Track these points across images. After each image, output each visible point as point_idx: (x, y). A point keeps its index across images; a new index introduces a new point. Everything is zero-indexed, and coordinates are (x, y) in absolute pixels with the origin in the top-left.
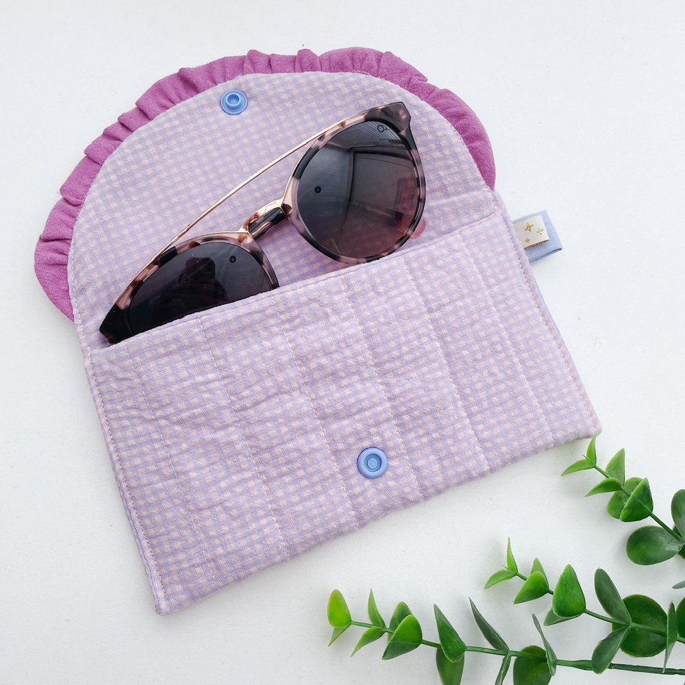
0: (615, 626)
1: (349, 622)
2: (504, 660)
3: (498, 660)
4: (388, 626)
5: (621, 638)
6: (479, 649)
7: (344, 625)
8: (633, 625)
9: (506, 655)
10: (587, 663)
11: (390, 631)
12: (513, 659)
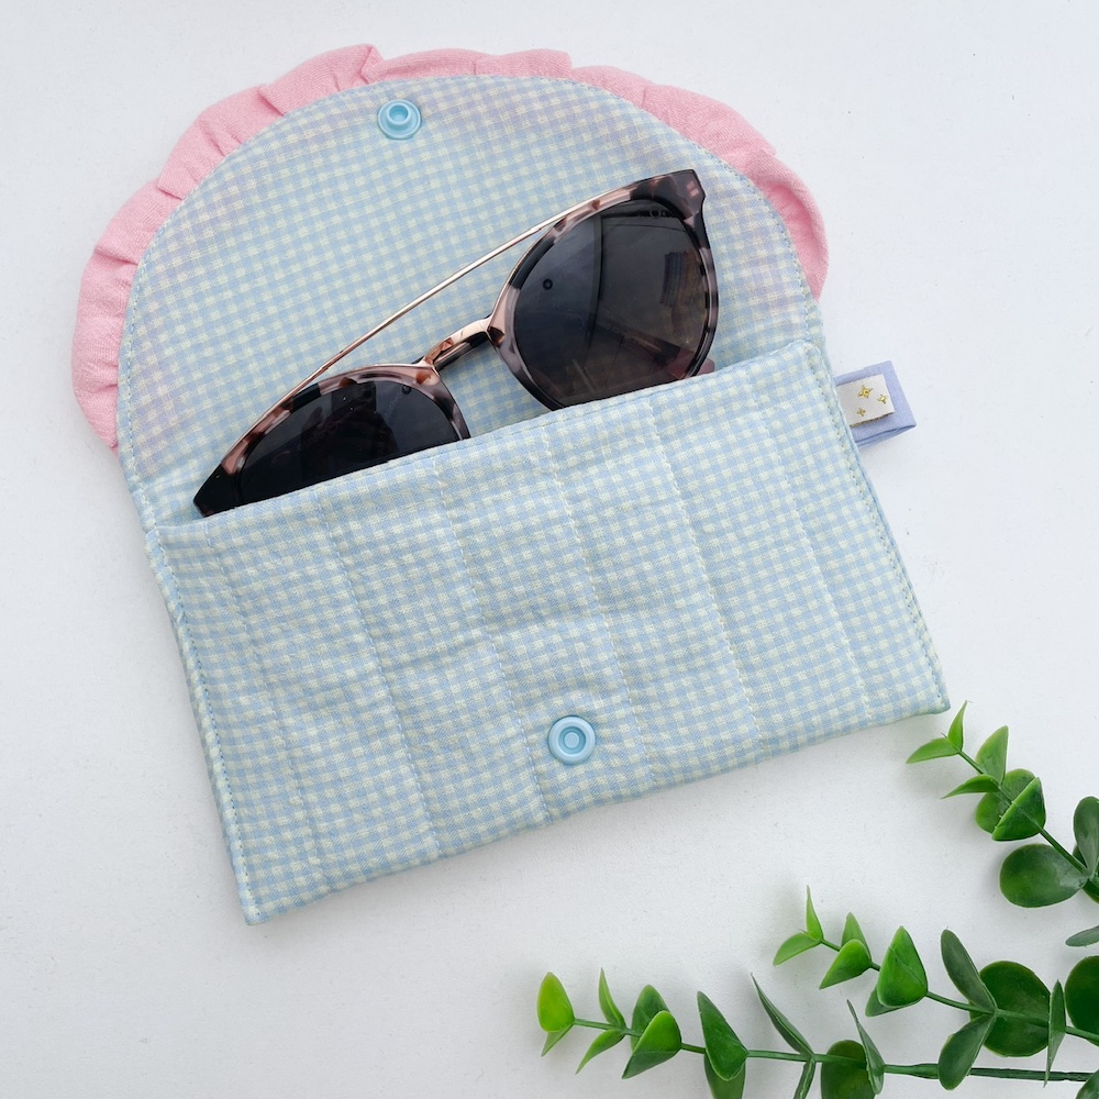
0: (974, 1014)
1: (571, 1020)
2: (806, 1067)
3: (796, 1069)
4: (629, 1024)
5: (984, 1031)
6: (767, 1054)
7: (563, 1027)
8: (1000, 1012)
9: (808, 1062)
10: (933, 1069)
11: (633, 1032)
12: (819, 1066)
